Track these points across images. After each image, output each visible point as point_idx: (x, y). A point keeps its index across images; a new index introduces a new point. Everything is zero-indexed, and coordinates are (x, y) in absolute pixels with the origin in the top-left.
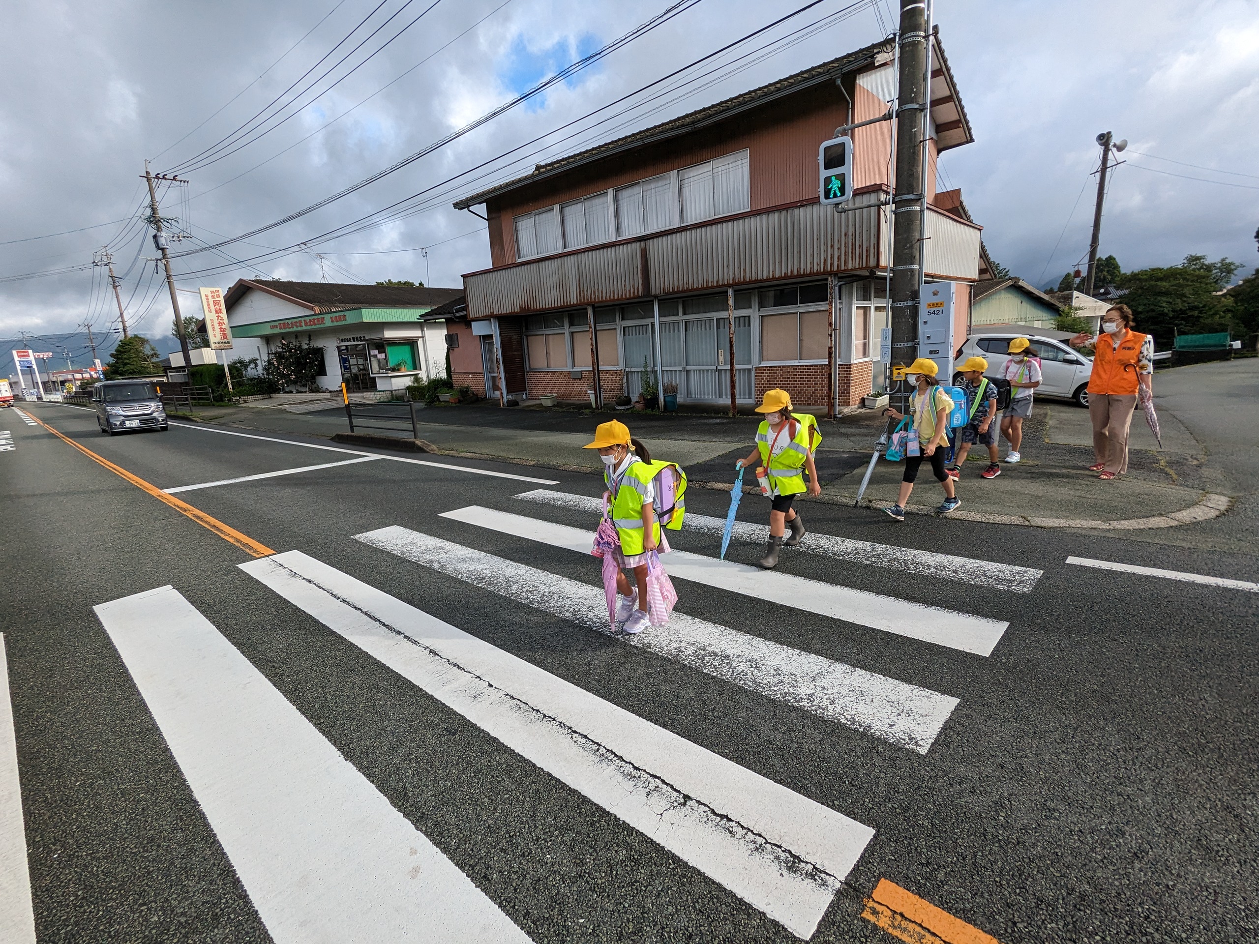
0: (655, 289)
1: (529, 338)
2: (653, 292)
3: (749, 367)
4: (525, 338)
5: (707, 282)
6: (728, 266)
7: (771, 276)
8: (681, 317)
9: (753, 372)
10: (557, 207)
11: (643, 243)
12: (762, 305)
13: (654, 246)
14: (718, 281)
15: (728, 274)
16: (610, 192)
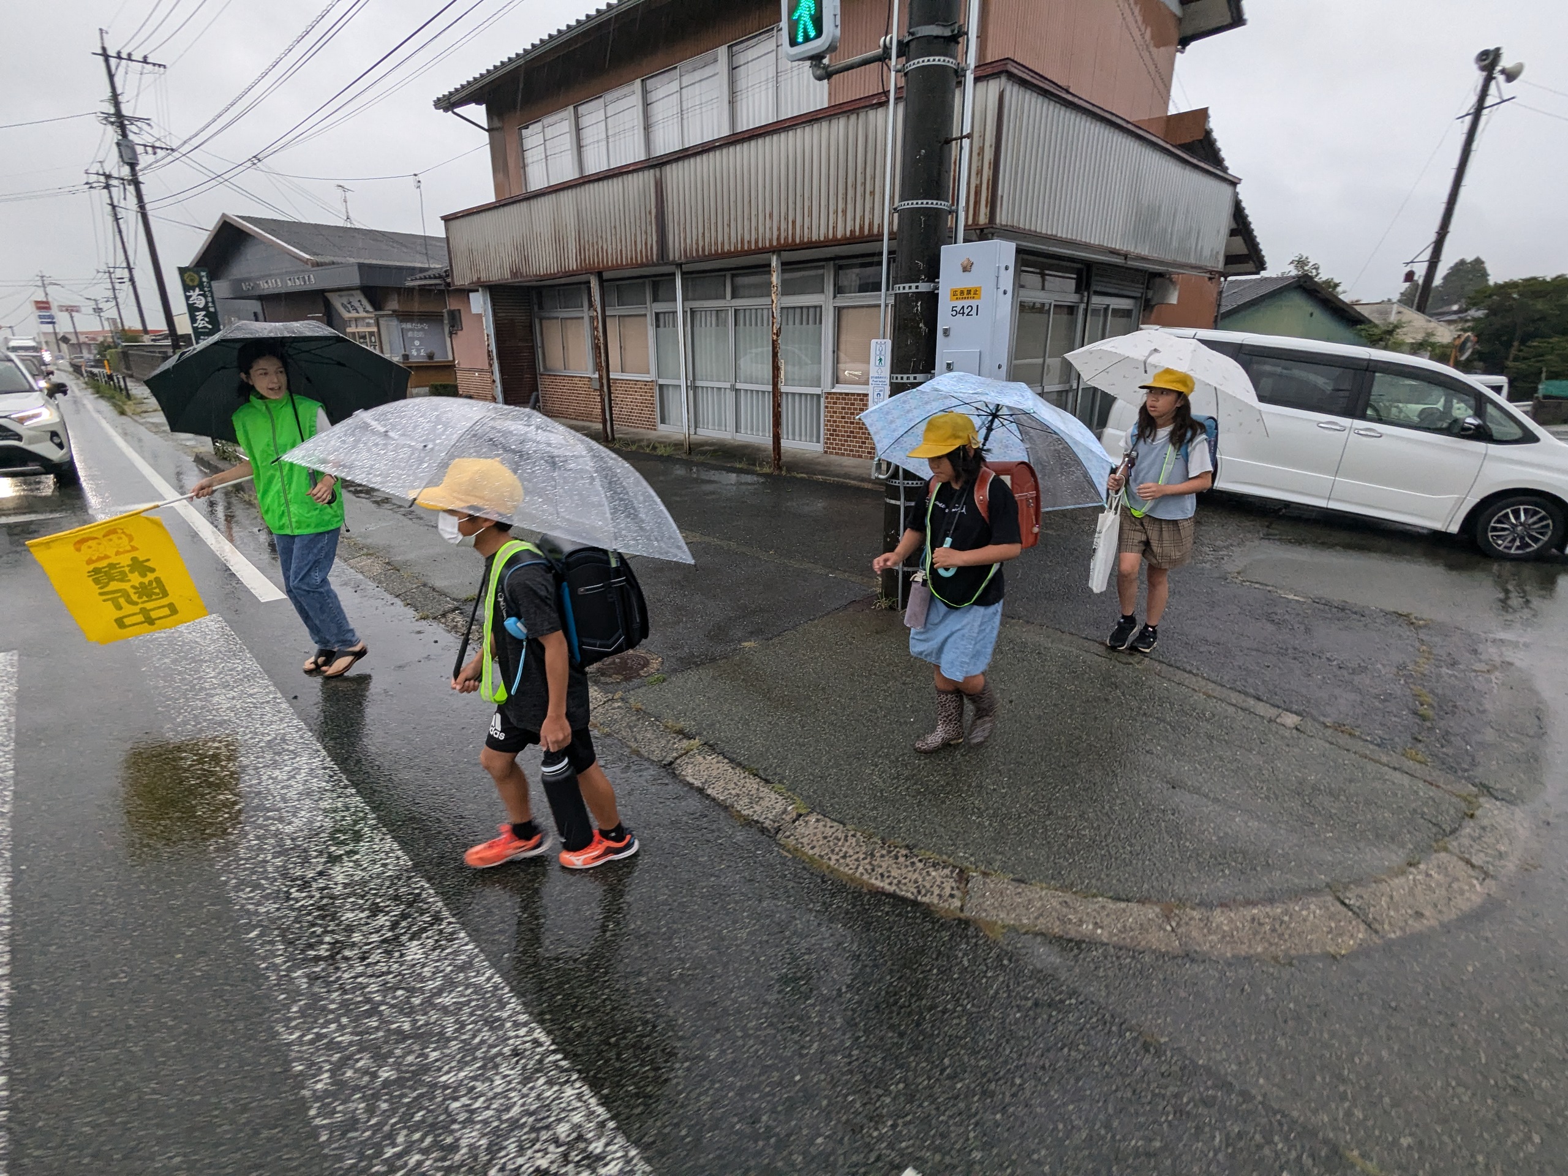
0: (675, 251)
1: (545, 323)
2: (671, 258)
3: (817, 391)
4: (537, 321)
5: (743, 242)
6: (771, 215)
7: (831, 236)
8: (728, 303)
9: (822, 400)
10: (570, 110)
11: (658, 170)
12: (839, 290)
13: (674, 174)
14: (757, 242)
15: (771, 228)
16: (638, 81)
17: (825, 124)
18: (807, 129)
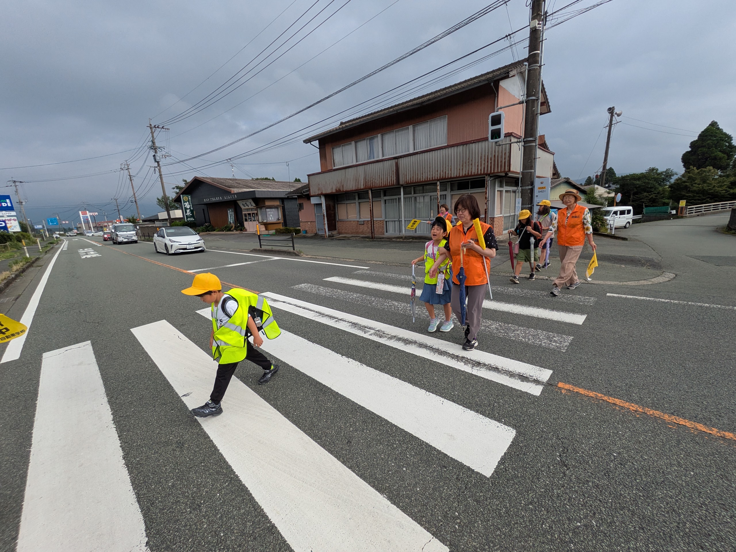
1: (338, 205)
2: (401, 183)
4: (336, 204)
5: (427, 178)
6: (437, 171)
7: (458, 176)
8: (413, 195)
10: (353, 143)
11: (396, 160)
12: (452, 190)
13: (401, 161)
14: (432, 178)
15: (437, 174)
16: (379, 135)
17: (456, 148)
18: (450, 149)
